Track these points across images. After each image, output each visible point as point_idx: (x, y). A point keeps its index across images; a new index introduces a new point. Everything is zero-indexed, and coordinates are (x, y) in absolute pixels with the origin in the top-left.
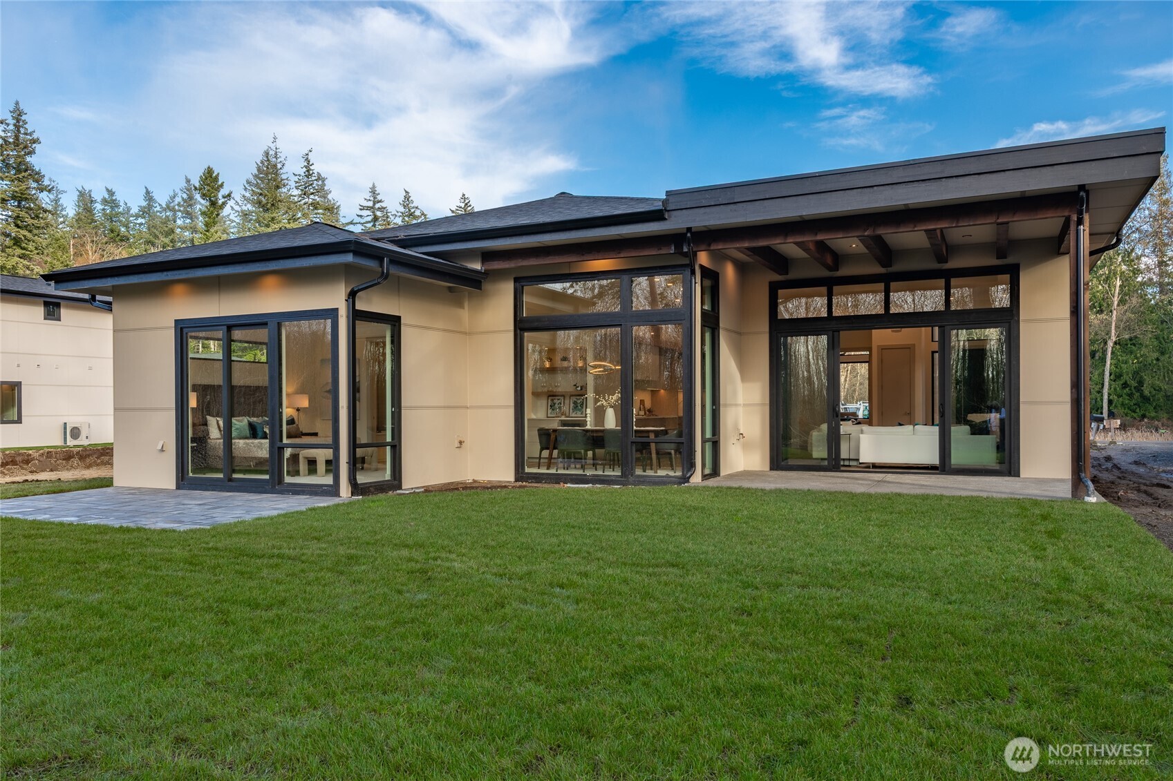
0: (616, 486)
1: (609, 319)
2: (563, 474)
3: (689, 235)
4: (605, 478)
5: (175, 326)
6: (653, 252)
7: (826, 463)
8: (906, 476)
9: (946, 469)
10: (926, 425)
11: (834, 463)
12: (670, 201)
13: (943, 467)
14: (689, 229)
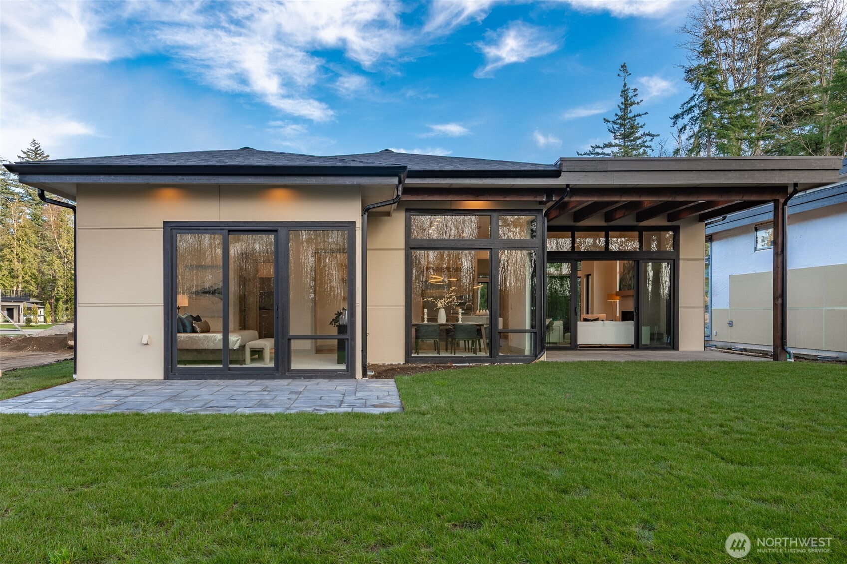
0: (485, 364)
1: (482, 244)
2: (444, 357)
3: (569, 189)
4: (478, 358)
5: (164, 227)
6: (531, 199)
7: (569, 345)
8: (617, 351)
9: (640, 347)
10: (613, 320)
11: (574, 345)
12: (563, 165)
13: (637, 345)
14: (568, 185)
